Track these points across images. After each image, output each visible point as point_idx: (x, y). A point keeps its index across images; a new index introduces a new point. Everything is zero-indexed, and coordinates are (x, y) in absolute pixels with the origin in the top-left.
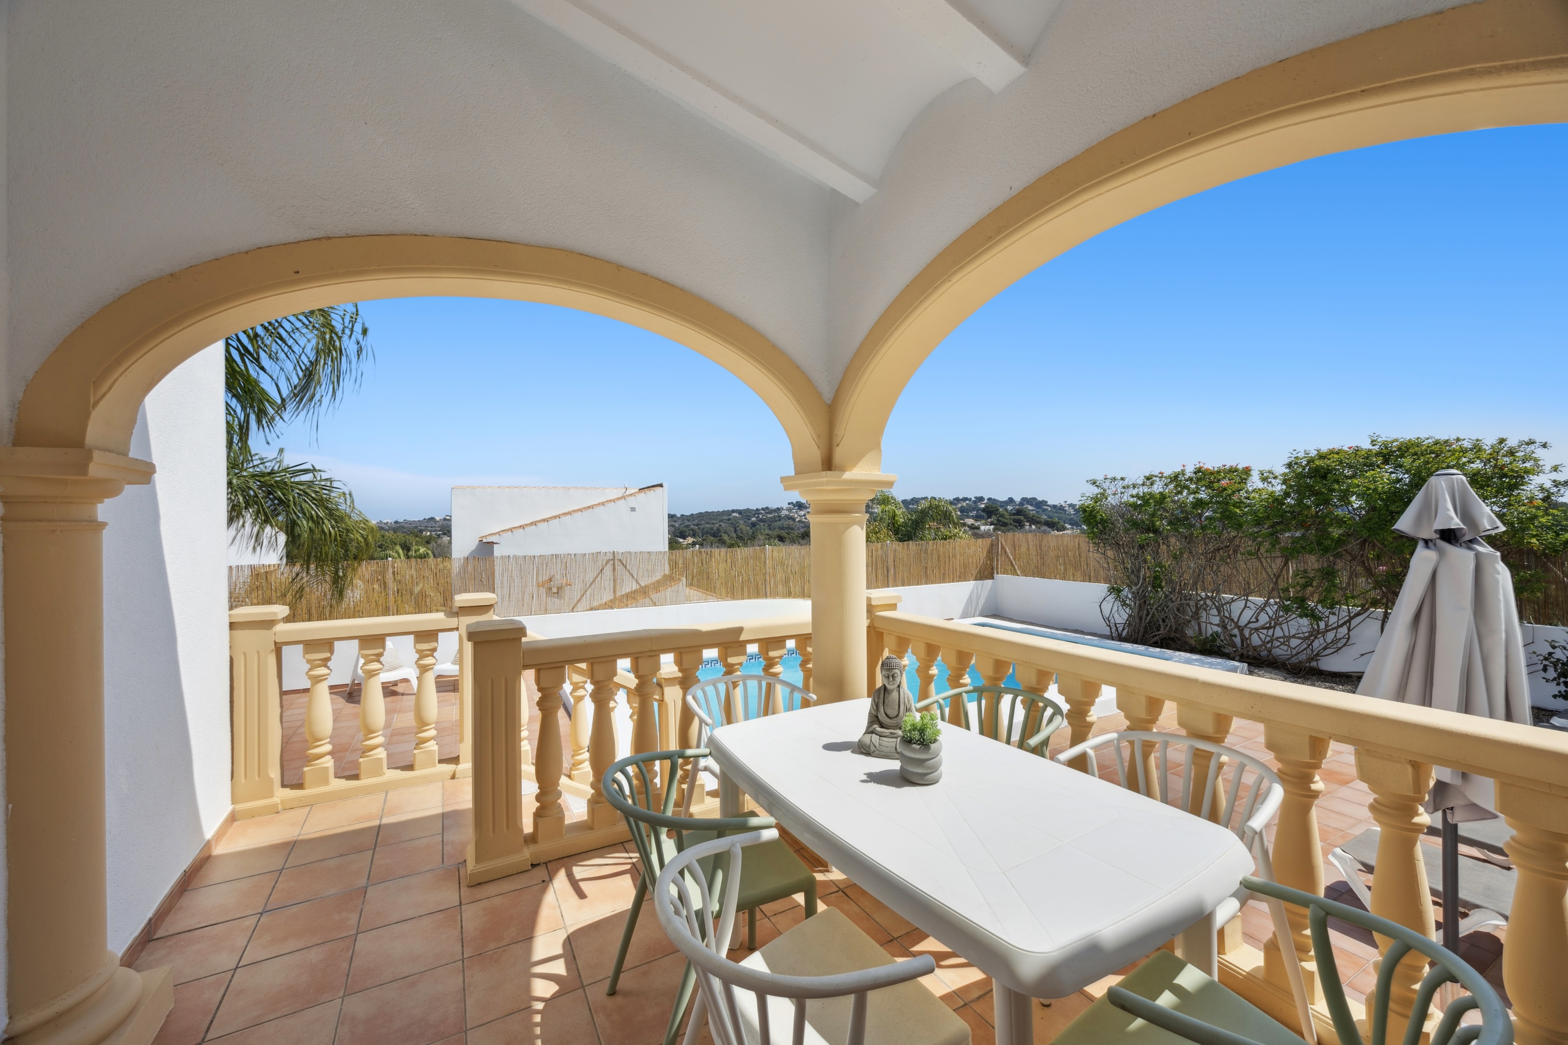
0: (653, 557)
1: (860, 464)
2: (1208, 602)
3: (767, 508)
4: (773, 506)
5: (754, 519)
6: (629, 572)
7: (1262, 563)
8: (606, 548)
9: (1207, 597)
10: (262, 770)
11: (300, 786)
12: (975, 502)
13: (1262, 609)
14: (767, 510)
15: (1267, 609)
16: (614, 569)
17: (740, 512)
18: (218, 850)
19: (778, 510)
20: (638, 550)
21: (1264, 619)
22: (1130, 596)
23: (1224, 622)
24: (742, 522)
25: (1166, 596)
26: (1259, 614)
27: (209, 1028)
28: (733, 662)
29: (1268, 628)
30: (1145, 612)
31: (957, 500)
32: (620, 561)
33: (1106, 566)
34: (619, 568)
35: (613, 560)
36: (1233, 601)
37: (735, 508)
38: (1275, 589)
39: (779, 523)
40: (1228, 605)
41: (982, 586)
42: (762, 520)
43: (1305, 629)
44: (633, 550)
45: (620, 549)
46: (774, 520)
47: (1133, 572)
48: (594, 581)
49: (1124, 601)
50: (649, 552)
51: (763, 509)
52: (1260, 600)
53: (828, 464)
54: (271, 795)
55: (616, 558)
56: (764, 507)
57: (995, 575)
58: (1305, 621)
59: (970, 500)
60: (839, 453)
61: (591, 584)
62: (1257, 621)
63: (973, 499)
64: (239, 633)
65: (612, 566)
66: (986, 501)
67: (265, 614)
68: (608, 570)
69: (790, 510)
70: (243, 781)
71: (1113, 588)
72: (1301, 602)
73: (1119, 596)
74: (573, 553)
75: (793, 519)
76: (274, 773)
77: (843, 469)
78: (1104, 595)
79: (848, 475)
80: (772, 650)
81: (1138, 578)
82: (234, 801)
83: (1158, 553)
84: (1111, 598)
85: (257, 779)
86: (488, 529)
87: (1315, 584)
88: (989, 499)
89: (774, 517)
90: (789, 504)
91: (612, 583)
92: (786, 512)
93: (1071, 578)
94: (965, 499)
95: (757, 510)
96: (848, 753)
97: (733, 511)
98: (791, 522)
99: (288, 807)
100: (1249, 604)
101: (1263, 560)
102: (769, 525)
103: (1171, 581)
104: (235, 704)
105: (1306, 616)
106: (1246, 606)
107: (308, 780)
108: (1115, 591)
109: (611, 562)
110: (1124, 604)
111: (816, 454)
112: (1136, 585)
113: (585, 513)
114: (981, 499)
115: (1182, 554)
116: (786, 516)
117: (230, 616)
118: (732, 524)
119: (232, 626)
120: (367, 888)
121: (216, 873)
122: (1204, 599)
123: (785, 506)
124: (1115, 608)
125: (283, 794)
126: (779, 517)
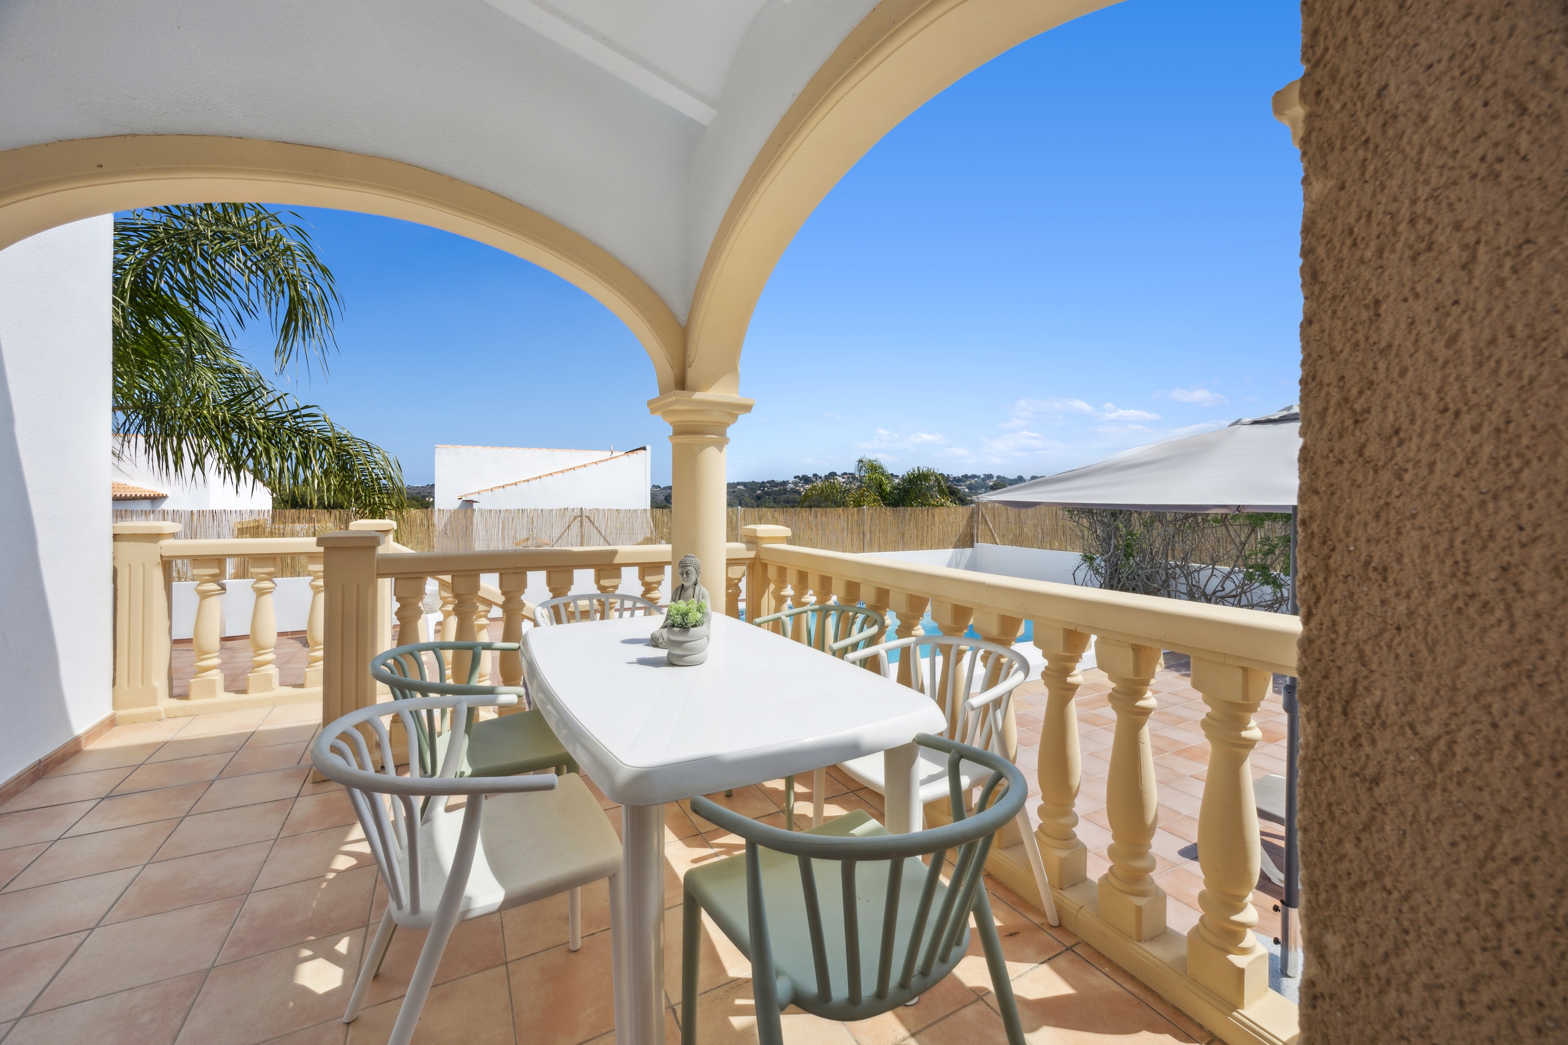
0: (622, 515)
1: (716, 386)
2: (1178, 571)
3: (773, 481)
4: (779, 479)
5: (759, 492)
6: (597, 528)
7: (1228, 531)
8: (574, 503)
9: (1177, 565)
10: (145, 677)
11: (184, 696)
12: (984, 479)
13: (1227, 577)
14: (772, 483)
15: (1232, 576)
16: (581, 525)
17: (745, 484)
18: (89, 747)
19: (784, 483)
20: (606, 508)
21: (1229, 586)
22: (1103, 564)
23: (1191, 590)
24: (747, 495)
25: (1137, 564)
26: (1224, 583)
27: (7, 885)
28: (606, 585)
29: (1235, 596)
30: (1116, 579)
31: (966, 477)
32: (588, 517)
33: (1079, 533)
34: (587, 523)
35: (581, 516)
36: (1201, 569)
37: (740, 481)
38: (1241, 558)
39: (784, 497)
40: (1196, 574)
41: (962, 554)
42: (767, 493)
43: (1268, 598)
44: (601, 507)
45: (588, 506)
46: (779, 493)
47: (1105, 539)
48: (560, 537)
49: (1097, 570)
50: (617, 510)
51: (768, 482)
52: (1227, 569)
53: (682, 384)
54: (154, 702)
55: (584, 514)
56: (770, 480)
57: (975, 544)
58: (1268, 589)
59: (979, 477)
60: (692, 374)
61: (558, 540)
62: (1224, 589)
63: (982, 476)
64: (123, 545)
65: (579, 524)
66: (995, 479)
67: (151, 528)
68: (576, 525)
69: (795, 484)
70: (126, 687)
71: (1086, 556)
72: (1264, 569)
73: (1091, 564)
74: (540, 508)
75: (799, 493)
76: (160, 683)
77: (695, 389)
78: (1078, 564)
79: (698, 396)
80: (649, 575)
81: (1110, 545)
82: (115, 706)
83: (1130, 520)
84: (1085, 566)
85: (140, 687)
86: (469, 490)
87: (1277, 552)
88: (998, 477)
89: (780, 490)
90: (795, 477)
91: (579, 538)
92: (792, 486)
93: (1048, 546)
94: (974, 477)
95: (763, 483)
96: (641, 646)
97: (739, 484)
98: (797, 496)
99: (172, 716)
100: (1215, 572)
101: (1230, 528)
102: (774, 499)
103: (1142, 551)
104: (118, 613)
105: (1268, 583)
106: (1212, 575)
107: (193, 692)
108: (1088, 559)
109: (579, 519)
110: (1097, 572)
111: (670, 375)
112: (1107, 553)
113: (567, 474)
114: (990, 477)
115: (1152, 522)
116: (792, 489)
117: (114, 527)
118: (737, 496)
119: (116, 537)
120: (214, 781)
121: (81, 765)
122: (1174, 568)
123: (791, 479)
124: (1088, 577)
125: (165, 703)
126: (785, 490)
